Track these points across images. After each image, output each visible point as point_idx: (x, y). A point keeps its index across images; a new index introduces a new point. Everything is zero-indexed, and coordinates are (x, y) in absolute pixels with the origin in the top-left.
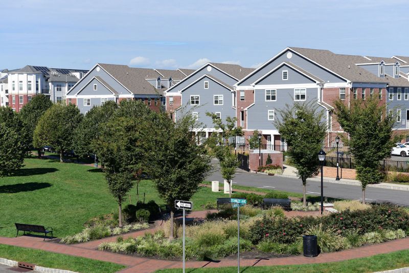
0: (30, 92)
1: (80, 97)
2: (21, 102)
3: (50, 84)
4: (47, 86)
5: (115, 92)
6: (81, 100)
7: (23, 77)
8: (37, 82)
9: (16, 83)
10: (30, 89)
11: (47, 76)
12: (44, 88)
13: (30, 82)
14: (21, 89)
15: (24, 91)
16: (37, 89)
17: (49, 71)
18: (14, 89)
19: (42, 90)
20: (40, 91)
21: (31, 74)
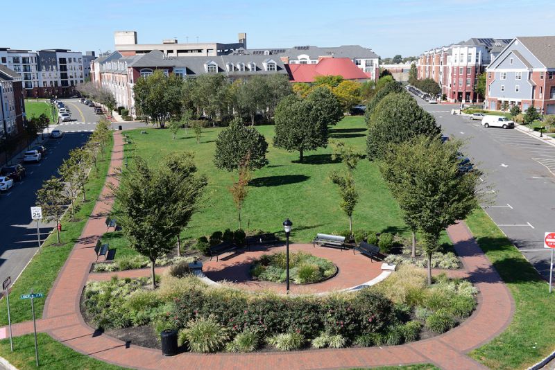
0: (469, 63)
1: (497, 70)
2: (461, 73)
3: (492, 55)
4: (489, 57)
5: (529, 66)
6: (498, 73)
7: (464, 50)
8: (477, 54)
9: (458, 56)
10: (470, 61)
11: (489, 48)
12: (486, 59)
13: (470, 54)
14: (462, 61)
15: (464, 64)
16: (477, 61)
17: (493, 42)
18: (456, 61)
19: (482, 61)
20: (479, 63)
21: (472, 47)
